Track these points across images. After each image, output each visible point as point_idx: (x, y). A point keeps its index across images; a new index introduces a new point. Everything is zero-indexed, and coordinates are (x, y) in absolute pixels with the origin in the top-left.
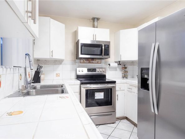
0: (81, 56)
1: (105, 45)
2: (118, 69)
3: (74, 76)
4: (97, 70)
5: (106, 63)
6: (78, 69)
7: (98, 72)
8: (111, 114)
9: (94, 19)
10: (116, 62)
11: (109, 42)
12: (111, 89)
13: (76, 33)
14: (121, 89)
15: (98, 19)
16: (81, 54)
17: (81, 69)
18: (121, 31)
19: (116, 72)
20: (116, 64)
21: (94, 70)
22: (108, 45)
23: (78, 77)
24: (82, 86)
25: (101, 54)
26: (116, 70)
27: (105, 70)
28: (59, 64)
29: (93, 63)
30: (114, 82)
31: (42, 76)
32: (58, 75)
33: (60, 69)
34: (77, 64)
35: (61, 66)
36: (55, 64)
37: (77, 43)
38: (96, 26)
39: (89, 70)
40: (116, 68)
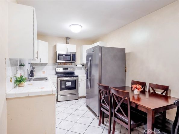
0: (58, 61)
1: (73, 55)
2: (83, 68)
3: (54, 73)
4: (69, 69)
5: (75, 65)
6: (57, 69)
7: (70, 70)
8: (76, 94)
9: (67, 38)
10: (81, 64)
11: (76, 53)
13: (55, 47)
14: (82, 80)
15: (69, 38)
16: (58, 60)
17: (58, 69)
18: (83, 46)
19: (82, 70)
20: (81, 66)
21: (67, 69)
22: (75, 55)
23: (57, 73)
24: (58, 78)
25: (71, 60)
26: (82, 69)
27: (74, 69)
28: (44, 66)
29: (66, 65)
30: (77, 76)
31: (34, 73)
32: (44, 72)
33: (45, 68)
34: (56, 66)
35: (46, 67)
36: (42, 66)
37: (56, 53)
38: (68, 43)
39: (64, 69)
40: (81, 68)
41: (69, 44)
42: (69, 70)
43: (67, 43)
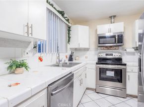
0: (99, 45)
1: (118, 35)
2: (136, 54)
5: (123, 49)
9: (111, 18)
10: (133, 48)
11: (123, 32)
12: (121, 70)
14: (133, 71)
15: (114, 16)
20: (133, 50)
22: (122, 35)
24: (98, 65)
26: (134, 55)
29: (111, 49)
32: (86, 57)
35: (88, 52)
39: (107, 55)
40: (134, 53)
41: (114, 23)
42: (114, 56)
43: (111, 23)
